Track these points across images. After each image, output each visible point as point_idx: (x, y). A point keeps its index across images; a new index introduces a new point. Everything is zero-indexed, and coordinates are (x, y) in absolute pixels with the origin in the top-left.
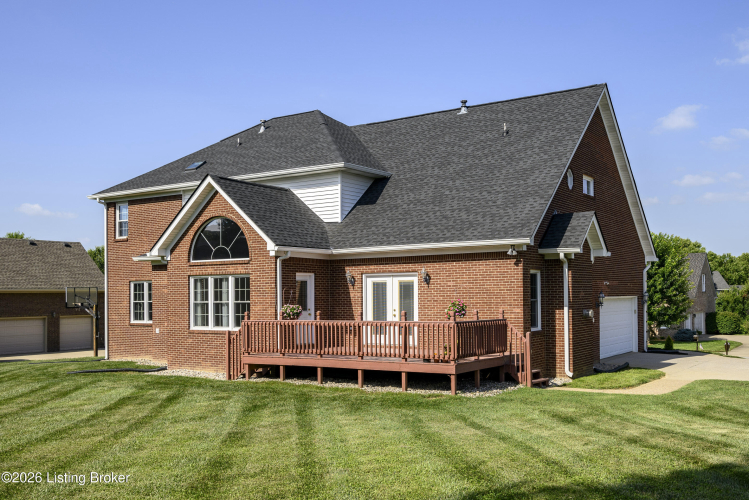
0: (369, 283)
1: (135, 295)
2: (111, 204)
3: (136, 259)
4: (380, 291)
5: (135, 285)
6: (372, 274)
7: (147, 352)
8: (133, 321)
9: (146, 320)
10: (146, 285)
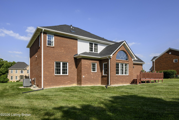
1: (56, 66)
2: (44, 32)
7: (63, 84)
8: (55, 75)
9: (61, 74)
10: (61, 63)
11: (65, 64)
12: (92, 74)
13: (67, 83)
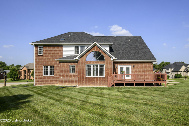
0: (119, 67)
1: (45, 69)
2: (36, 46)
3: (56, 60)
4: (122, 69)
5: (45, 67)
6: (120, 65)
7: (50, 83)
8: (44, 76)
9: (49, 75)
10: (49, 67)
11: (52, 68)
12: (70, 75)
13: (53, 82)
